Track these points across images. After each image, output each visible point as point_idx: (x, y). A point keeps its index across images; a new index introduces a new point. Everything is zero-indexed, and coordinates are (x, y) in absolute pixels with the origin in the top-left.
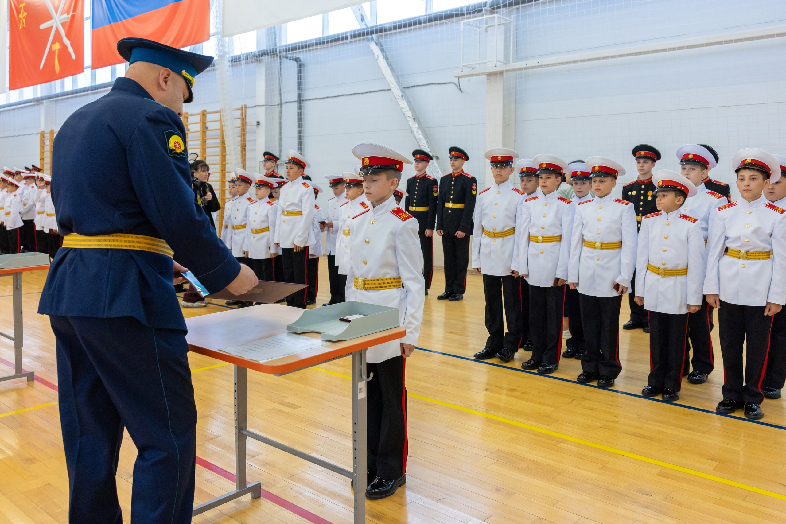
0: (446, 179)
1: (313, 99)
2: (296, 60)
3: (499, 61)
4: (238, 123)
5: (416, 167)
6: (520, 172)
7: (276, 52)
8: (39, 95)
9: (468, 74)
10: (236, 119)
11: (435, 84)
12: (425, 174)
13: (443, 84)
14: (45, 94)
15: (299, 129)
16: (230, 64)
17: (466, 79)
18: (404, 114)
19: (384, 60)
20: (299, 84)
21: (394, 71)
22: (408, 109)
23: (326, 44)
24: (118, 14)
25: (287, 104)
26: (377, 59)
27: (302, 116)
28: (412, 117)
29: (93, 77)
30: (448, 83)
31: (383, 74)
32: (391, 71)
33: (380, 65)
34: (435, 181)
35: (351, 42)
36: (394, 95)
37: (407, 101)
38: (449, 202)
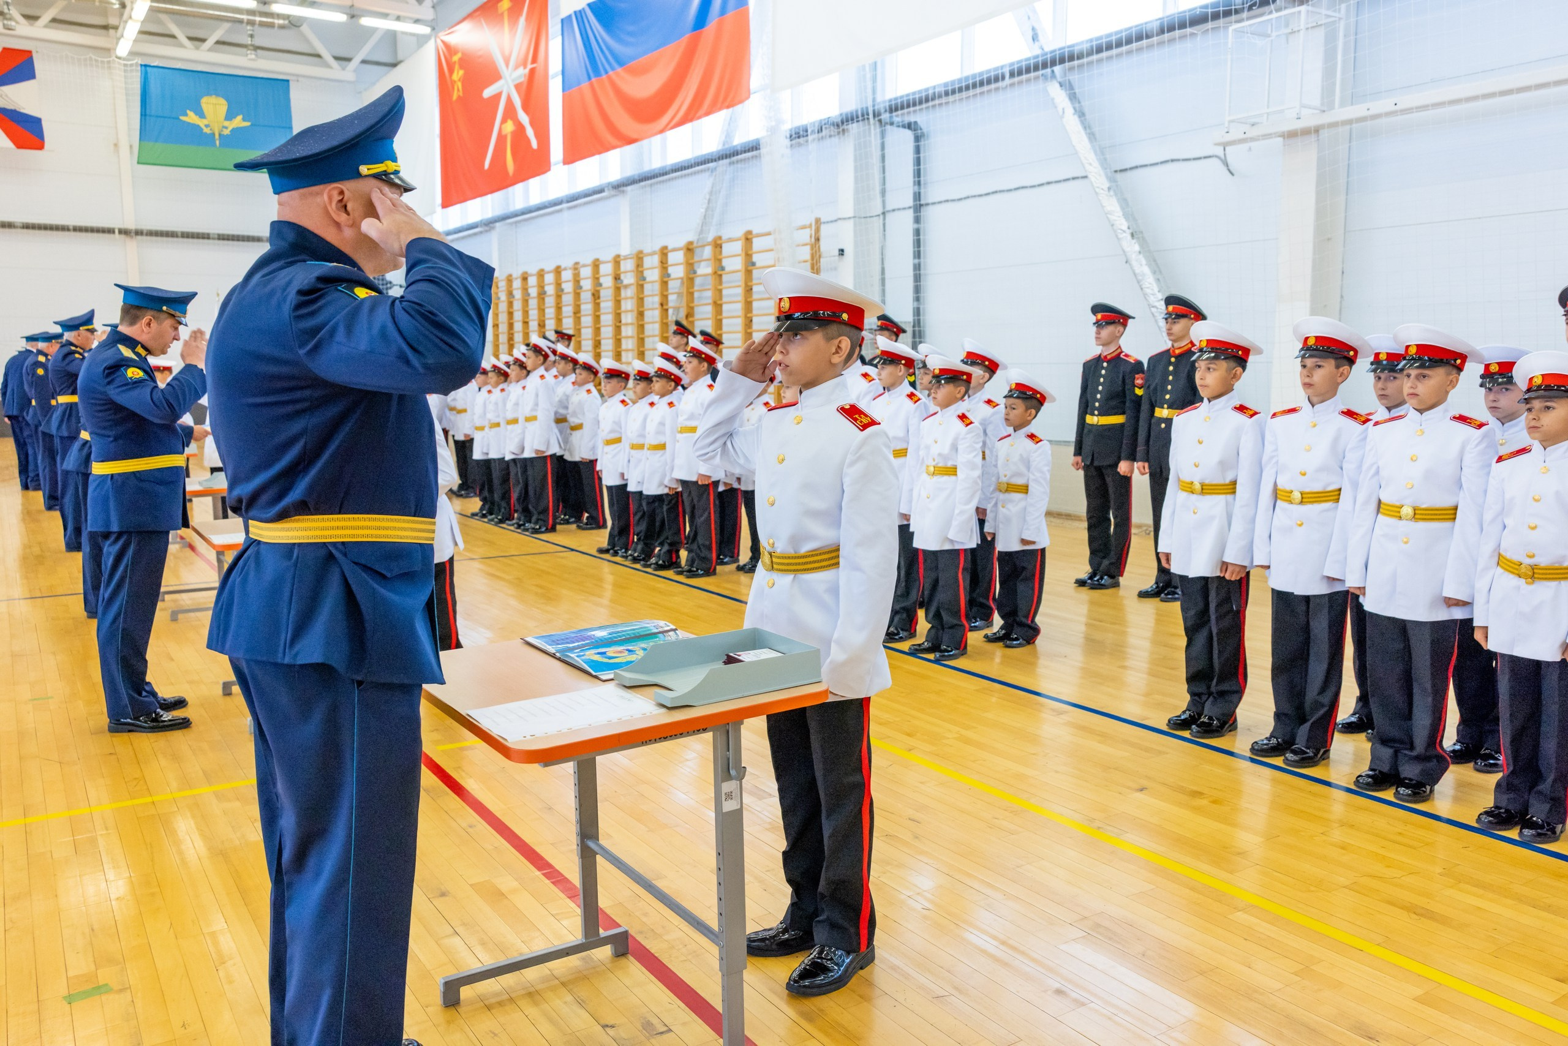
0: (1159, 360)
1: (940, 202)
2: (909, 126)
3: (1305, 107)
4: (805, 253)
5: (1099, 338)
7: (868, 114)
8: (489, 214)
9: (1243, 136)
10: (798, 246)
11: (1178, 160)
12: (1119, 351)
13: (1195, 159)
14: (499, 212)
15: (917, 261)
16: (787, 142)
17: (1245, 146)
18: (1113, 225)
19: (1076, 117)
20: (918, 174)
21: (1095, 139)
22: (1121, 214)
23: (957, 95)
24: (603, 65)
25: (896, 213)
26: (1063, 117)
27: (921, 237)
28: (1129, 232)
30: (1205, 157)
31: (1074, 147)
32: (1090, 139)
33: (1067, 128)
34: (1139, 364)
35: (1009, 85)
36: (1093, 185)
37: (1118, 200)
38: (1163, 408)
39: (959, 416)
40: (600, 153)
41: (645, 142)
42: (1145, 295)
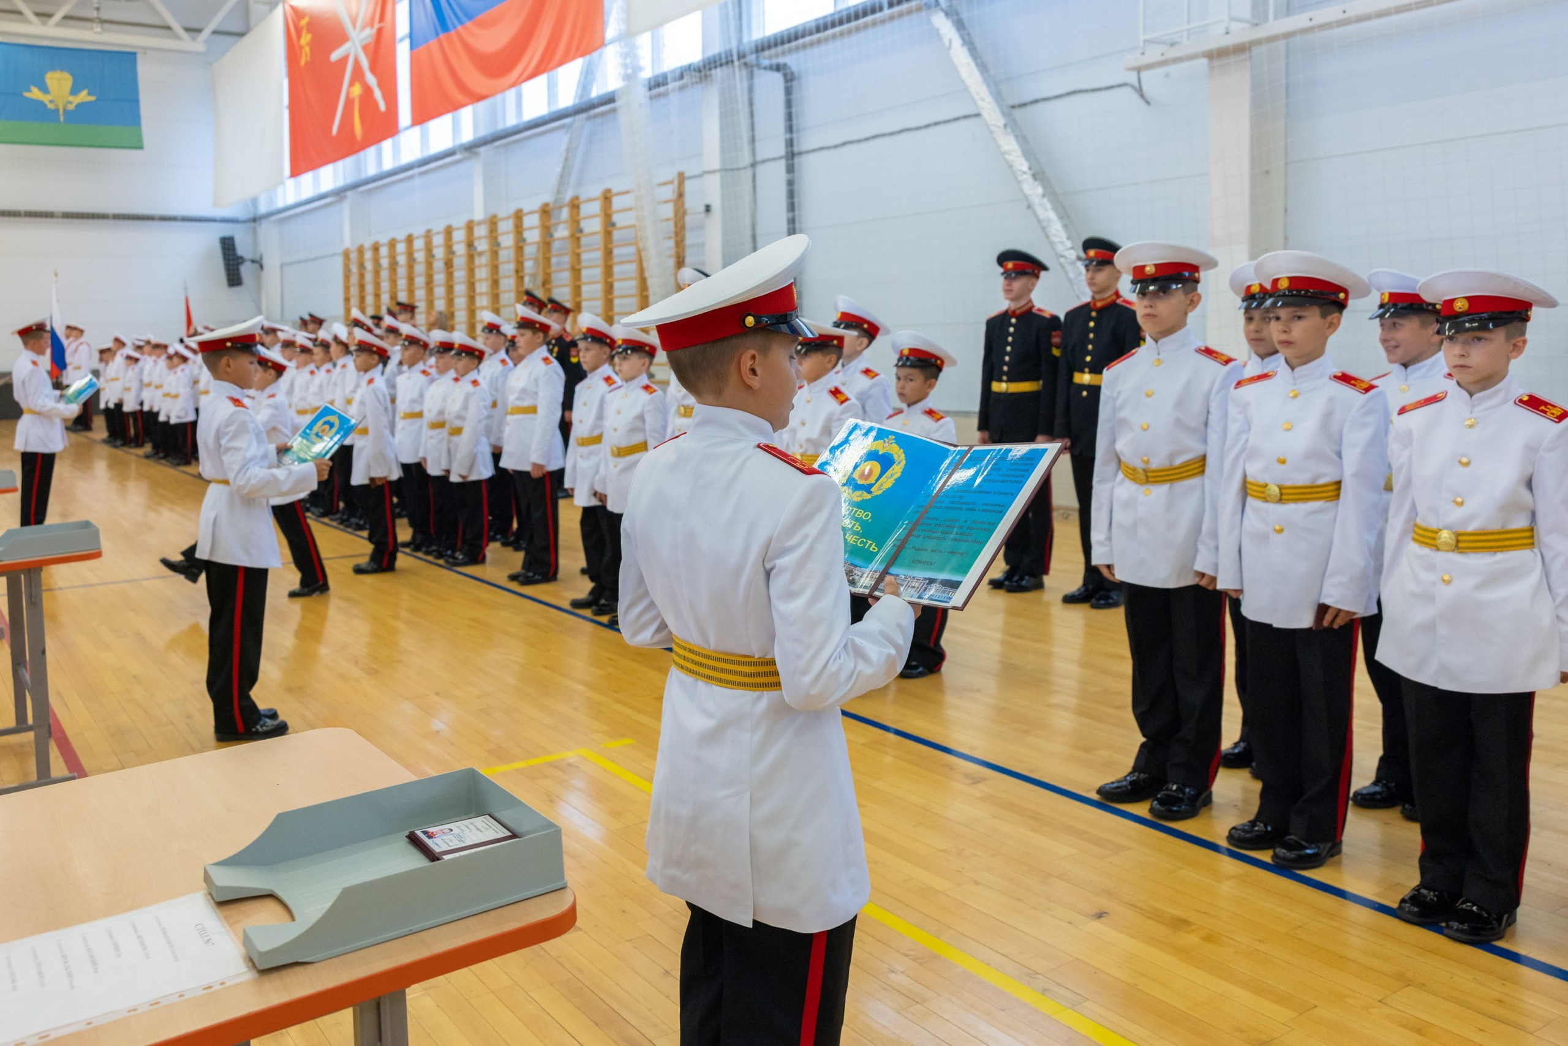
0: (1079, 314)
1: (822, 149)
2: (778, 68)
3: (1234, 20)
4: (668, 211)
5: (1008, 291)
6: (1243, 295)
7: (734, 56)
8: (341, 183)
9: (1161, 59)
10: (663, 203)
12: (1030, 305)
13: (1104, 89)
14: (350, 180)
15: (791, 214)
16: (647, 93)
18: (1011, 167)
19: (965, 48)
20: (789, 119)
21: (987, 71)
22: (1019, 153)
25: (767, 164)
26: (949, 48)
27: (795, 188)
28: (1030, 172)
29: (424, 139)
30: (1117, 86)
31: (963, 82)
32: (981, 71)
33: (956, 61)
34: (1055, 319)
35: (891, 18)
36: (987, 125)
37: (1017, 137)
38: (1083, 372)
39: (831, 392)
40: (448, 112)
41: (499, 97)
42: (1052, 244)
